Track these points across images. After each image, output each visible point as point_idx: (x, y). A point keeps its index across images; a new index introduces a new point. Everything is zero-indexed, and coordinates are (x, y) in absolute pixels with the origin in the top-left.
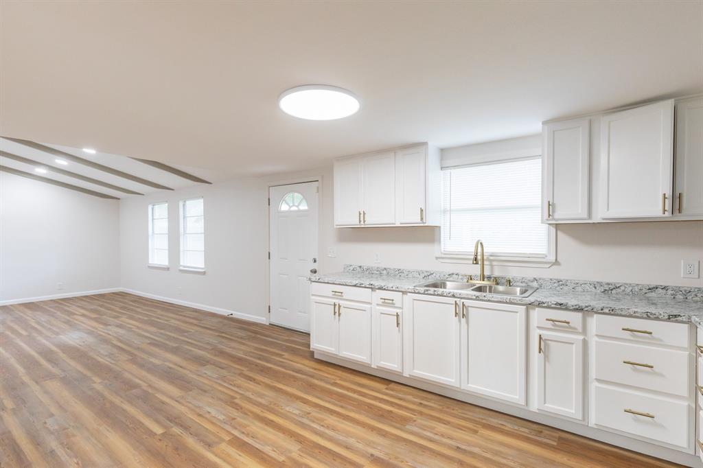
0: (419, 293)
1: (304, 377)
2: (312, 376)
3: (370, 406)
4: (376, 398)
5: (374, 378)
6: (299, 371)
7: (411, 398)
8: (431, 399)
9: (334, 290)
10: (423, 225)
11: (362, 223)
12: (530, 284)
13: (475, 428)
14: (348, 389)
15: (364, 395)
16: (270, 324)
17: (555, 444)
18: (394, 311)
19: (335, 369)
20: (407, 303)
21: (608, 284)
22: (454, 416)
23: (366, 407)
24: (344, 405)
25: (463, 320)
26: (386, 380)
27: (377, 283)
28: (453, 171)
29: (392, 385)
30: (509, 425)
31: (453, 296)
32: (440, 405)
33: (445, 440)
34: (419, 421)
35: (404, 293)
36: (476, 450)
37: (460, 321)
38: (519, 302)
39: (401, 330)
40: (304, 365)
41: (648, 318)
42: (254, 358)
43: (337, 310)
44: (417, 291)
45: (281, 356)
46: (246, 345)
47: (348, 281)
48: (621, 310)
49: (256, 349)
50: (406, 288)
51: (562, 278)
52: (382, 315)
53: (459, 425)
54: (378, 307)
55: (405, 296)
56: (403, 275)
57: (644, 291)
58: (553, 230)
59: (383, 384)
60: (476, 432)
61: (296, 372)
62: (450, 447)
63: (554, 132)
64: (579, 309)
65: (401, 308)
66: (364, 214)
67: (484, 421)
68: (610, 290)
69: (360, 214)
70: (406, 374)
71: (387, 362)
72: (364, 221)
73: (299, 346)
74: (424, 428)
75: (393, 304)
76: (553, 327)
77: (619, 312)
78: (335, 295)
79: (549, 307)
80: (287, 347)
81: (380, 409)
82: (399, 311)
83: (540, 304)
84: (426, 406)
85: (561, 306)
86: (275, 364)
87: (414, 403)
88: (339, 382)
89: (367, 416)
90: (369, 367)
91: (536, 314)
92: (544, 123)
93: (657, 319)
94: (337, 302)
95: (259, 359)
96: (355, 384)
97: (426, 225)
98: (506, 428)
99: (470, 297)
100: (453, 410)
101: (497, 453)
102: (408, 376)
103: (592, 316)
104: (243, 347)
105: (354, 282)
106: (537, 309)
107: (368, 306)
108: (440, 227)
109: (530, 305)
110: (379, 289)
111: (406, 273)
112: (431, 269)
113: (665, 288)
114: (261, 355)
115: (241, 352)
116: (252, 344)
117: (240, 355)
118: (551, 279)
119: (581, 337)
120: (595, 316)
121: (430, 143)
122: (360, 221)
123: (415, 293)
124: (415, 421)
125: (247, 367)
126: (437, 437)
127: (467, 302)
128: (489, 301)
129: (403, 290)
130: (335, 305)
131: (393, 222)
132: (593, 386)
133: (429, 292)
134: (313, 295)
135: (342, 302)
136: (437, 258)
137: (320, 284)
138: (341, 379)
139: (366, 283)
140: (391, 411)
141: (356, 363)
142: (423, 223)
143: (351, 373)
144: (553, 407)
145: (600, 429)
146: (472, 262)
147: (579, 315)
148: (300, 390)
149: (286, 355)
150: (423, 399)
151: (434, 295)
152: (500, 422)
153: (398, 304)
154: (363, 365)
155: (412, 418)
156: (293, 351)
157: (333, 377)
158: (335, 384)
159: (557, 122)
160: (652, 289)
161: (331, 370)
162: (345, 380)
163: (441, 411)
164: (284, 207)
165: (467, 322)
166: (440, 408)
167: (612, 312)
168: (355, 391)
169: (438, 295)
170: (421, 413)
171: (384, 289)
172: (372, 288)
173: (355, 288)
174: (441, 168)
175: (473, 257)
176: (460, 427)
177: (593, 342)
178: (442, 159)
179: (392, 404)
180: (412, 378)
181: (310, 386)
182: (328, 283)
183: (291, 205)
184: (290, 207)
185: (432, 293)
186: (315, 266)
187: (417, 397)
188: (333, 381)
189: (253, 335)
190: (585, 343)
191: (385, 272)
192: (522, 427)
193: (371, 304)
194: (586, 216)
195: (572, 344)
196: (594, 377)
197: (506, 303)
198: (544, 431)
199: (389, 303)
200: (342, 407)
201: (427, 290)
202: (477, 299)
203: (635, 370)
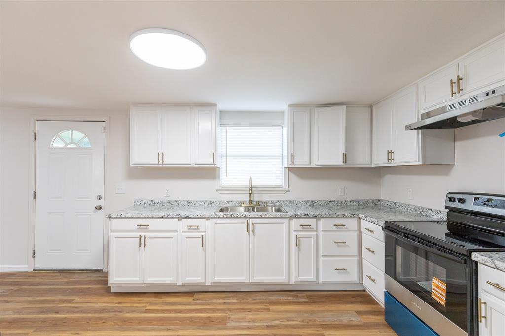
0: (219, 218)
1: (112, 315)
2: (121, 312)
3: (191, 319)
4: (190, 311)
5: (179, 294)
6: (103, 311)
7: (217, 302)
8: (229, 297)
9: (139, 224)
10: (213, 166)
11: (161, 162)
12: (276, 204)
13: (268, 307)
14: (163, 311)
15: (180, 312)
16: (34, 270)
17: (307, 300)
18: (199, 234)
19: (139, 297)
20: (209, 227)
21: (312, 201)
22: (249, 303)
23: (188, 321)
24: (168, 327)
25: (251, 233)
26: (190, 292)
27: (183, 213)
28: (229, 128)
29: (196, 296)
30: (281, 298)
31: (245, 217)
32: (237, 299)
33: (257, 324)
34: (232, 317)
35: (207, 219)
36: (277, 322)
37: (249, 235)
38: (285, 216)
39: (204, 249)
40: (104, 303)
41: (343, 217)
42: (33, 313)
43: (142, 242)
44: (218, 217)
45: (70, 301)
46: (12, 302)
47: (155, 214)
48: (333, 214)
49: (30, 302)
50: (210, 215)
51: (291, 199)
52: (188, 239)
53: (257, 309)
54: (184, 234)
55: (207, 221)
56: (191, 205)
57: (327, 203)
58: (287, 170)
59: (189, 297)
60: (268, 310)
61: (100, 313)
62: (262, 328)
63: (294, 112)
64: (315, 217)
65: (205, 231)
66: (163, 155)
67: (268, 300)
68: (313, 204)
69: (159, 155)
70: (208, 283)
71: (194, 278)
72: (163, 161)
73: (87, 284)
74: (238, 320)
75: (198, 229)
76: (302, 229)
77: (332, 216)
78: (139, 228)
79: (300, 218)
80: (72, 289)
81: (200, 319)
82: (203, 234)
83: (296, 217)
84: (229, 303)
85: (307, 216)
86: (67, 312)
87: (220, 304)
88: (149, 308)
89: (194, 329)
90: (175, 286)
91: (294, 222)
92: (289, 106)
93: (347, 217)
94: (142, 234)
95: (42, 312)
96: (167, 305)
97: (215, 166)
98: (282, 301)
99: (256, 216)
100: (247, 299)
101: (288, 319)
102: (210, 284)
103: (320, 220)
104: (10, 306)
105: (161, 215)
106: (294, 219)
107: (175, 233)
108: (219, 167)
109: (291, 218)
110: (187, 218)
111: (193, 203)
112: (213, 199)
113: (334, 201)
114: (42, 308)
115: (11, 312)
116: (21, 299)
117: (10, 316)
118: (286, 201)
119: (315, 233)
120: (322, 219)
121: (218, 105)
122: (159, 161)
123: (216, 218)
124: (230, 318)
125: (31, 327)
126: (251, 324)
127: (255, 220)
128: (268, 218)
129: (207, 216)
130: (140, 237)
131: (189, 163)
132: (321, 259)
133: (228, 216)
134: (112, 231)
135: (147, 234)
136: (217, 190)
137: (122, 219)
138: (151, 304)
139: (173, 214)
140: (209, 317)
141: (162, 285)
142: (214, 164)
143: (156, 296)
144: (303, 278)
145: (324, 284)
146: (248, 192)
147: (314, 220)
148: (118, 330)
149: (77, 298)
150: (224, 298)
151: (231, 218)
152: (276, 298)
153: (202, 228)
154: (169, 285)
155: (226, 316)
156: (82, 292)
157: (144, 305)
158: (147, 311)
159: (296, 107)
160: (329, 202)
161: (136, 299)
162: (156, 304)
163: (240, 303)
164: (57, 144)
165: (254, 235)
166: (238, 301)
167: (330, 217)
168: (170, 311)
169: (234, 218)
170: (230, 310)
171: (191, 218)
172: (179, 218)
173: (162, 220)
174: (221, 125)
175: (248, 189)
176: (258, 311)
177: (321, 234)
178: (221, 118)
179: (206, 311)
180: (213, 285)
181: (125, 321)
182: (132, 218)
183: (69, 142)
184: (67, 144)
185: (230, 216)
186: (100, 203)
187: (218, 298)
188: (144, 309)
189: (17, 288)
190: (317, 235)
191: (175, 203)
192: (288, 296)
193: (177, 231)
194: (308, 163)
195: (311, 237)
196: (322, 254)
197: (278, 218)
198: (299, 294)
199: (195, 229)
200: (168, 330)
201: (226, 215)
202: (261, 217)
203: (339, 246)
